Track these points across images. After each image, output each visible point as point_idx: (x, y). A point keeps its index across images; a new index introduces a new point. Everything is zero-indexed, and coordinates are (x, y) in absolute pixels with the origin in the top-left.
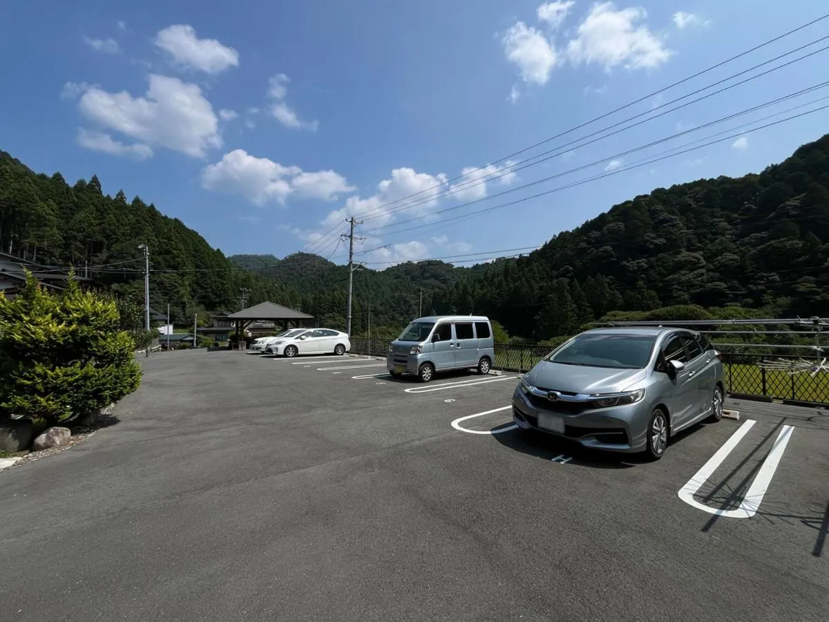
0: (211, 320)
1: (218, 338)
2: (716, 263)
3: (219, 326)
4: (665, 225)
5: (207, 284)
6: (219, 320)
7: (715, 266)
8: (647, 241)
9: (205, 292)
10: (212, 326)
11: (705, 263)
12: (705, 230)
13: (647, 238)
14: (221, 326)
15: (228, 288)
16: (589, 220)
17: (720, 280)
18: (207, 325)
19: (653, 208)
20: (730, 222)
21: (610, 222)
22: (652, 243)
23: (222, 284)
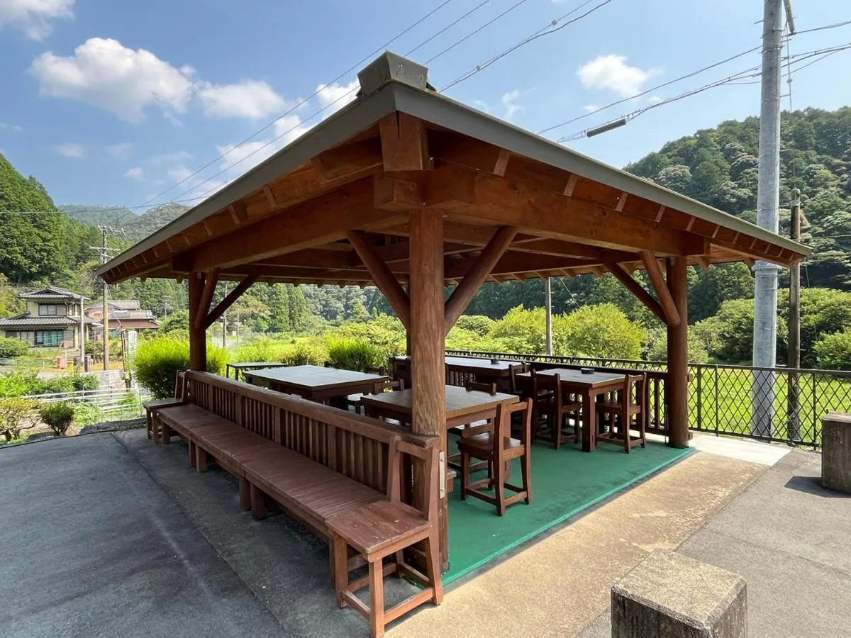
0: (22, 303)
1: (40, 340)
2: (825, 225)
3: (41, 317)
4: (749, 170)
5: (13, 237)
6: (41, 303)
7: (824, 228)
8: (725, 193)
9: (8, 252)
10: (24, 317)
11: (808, 225)
12: (799, 179)
13: (725, 188)
14: (47, 316)
15: (56, 247)
16: (633, 163)
17: (836, 249)
18: (13, 315)
19: (728, 146)
20: (832, 168)
21: (667, 165)
22: (733, 195)
23: (44, 240)
